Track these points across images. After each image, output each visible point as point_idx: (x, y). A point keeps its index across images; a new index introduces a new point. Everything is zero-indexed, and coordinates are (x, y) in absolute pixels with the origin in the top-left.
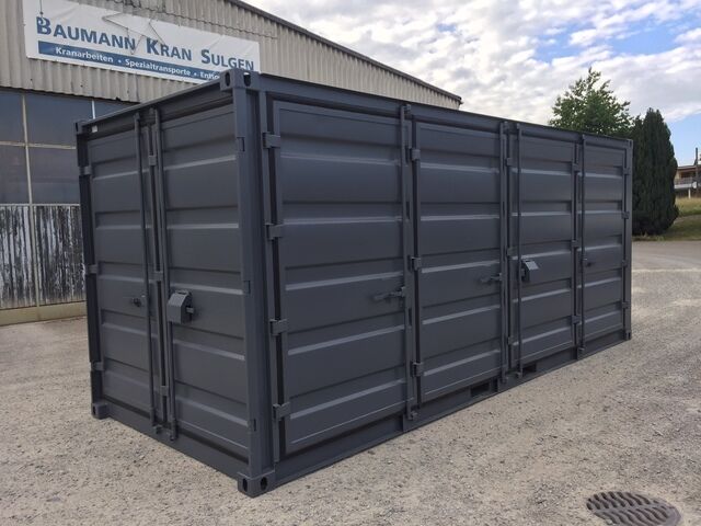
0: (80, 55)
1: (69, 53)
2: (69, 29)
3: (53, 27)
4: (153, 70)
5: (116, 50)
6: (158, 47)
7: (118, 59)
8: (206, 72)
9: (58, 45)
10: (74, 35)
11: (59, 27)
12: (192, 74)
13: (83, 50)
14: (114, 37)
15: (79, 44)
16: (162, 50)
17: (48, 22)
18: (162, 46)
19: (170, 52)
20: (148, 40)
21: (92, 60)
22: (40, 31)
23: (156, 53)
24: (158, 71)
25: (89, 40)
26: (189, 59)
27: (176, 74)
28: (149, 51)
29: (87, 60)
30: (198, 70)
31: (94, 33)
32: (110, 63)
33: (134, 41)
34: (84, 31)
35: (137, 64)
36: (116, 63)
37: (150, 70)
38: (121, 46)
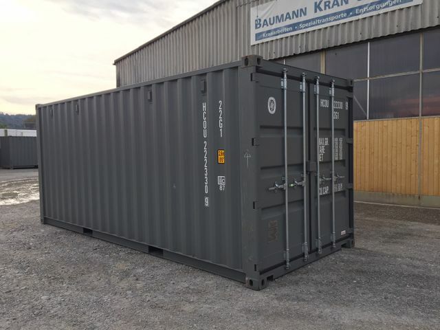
0: (275, 33)
1: (269, 34)
2: (270, 19)
3: (262, 23)
4: (318, 24)
5: (295, 20)
6: (322, 6)
7: (294, 27)
8: (361, 7)
9: (264, 32)
10: (272, 22)
11: (265, 20)
12: (348, 14)
13: (275, 30)
14: (294, 12)
15: (274, 27)
16: (325, 6)
17: (260, 20)
18: (325, 3)
19: (331, 5)
20: (316, 3)
21: (280, 34)
22: (256, 28)
23: (321, 10)
24: (322, 23)
25: (280, 22)
26: (347, 3)
27: (335, 20)
28: (316, 11)
29: (278, 35)
30: (353, 10)
31: (282, 15)
32: (289, 32)
33: (306, 8)
34: (277, 17)
35: (306, 25)
36: (294, 30)
37: (316, 25)
38: (297, 17)
